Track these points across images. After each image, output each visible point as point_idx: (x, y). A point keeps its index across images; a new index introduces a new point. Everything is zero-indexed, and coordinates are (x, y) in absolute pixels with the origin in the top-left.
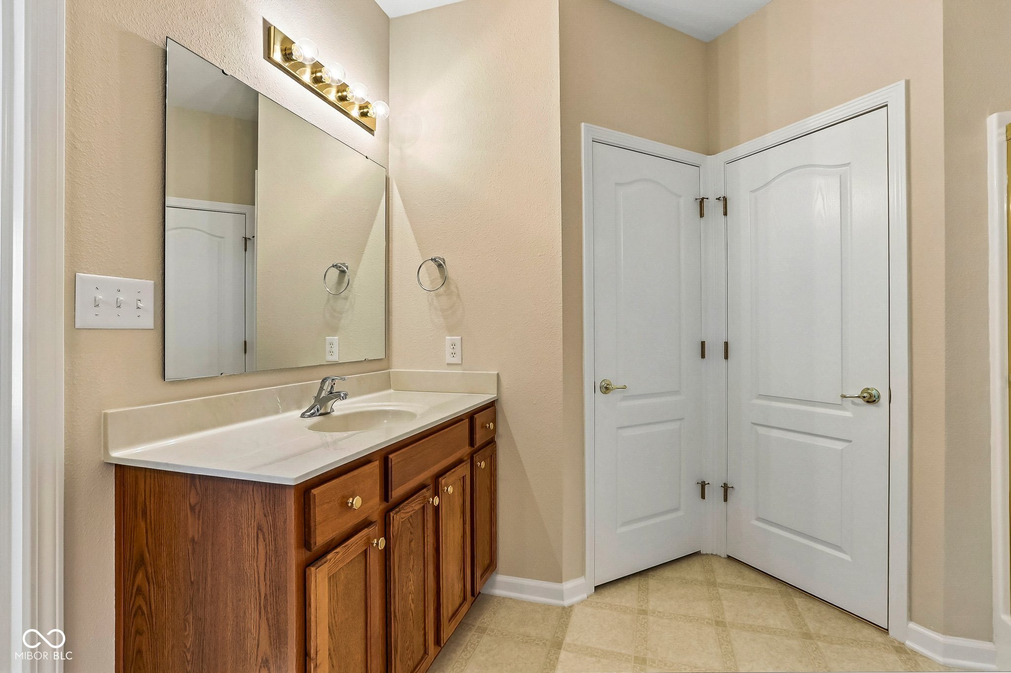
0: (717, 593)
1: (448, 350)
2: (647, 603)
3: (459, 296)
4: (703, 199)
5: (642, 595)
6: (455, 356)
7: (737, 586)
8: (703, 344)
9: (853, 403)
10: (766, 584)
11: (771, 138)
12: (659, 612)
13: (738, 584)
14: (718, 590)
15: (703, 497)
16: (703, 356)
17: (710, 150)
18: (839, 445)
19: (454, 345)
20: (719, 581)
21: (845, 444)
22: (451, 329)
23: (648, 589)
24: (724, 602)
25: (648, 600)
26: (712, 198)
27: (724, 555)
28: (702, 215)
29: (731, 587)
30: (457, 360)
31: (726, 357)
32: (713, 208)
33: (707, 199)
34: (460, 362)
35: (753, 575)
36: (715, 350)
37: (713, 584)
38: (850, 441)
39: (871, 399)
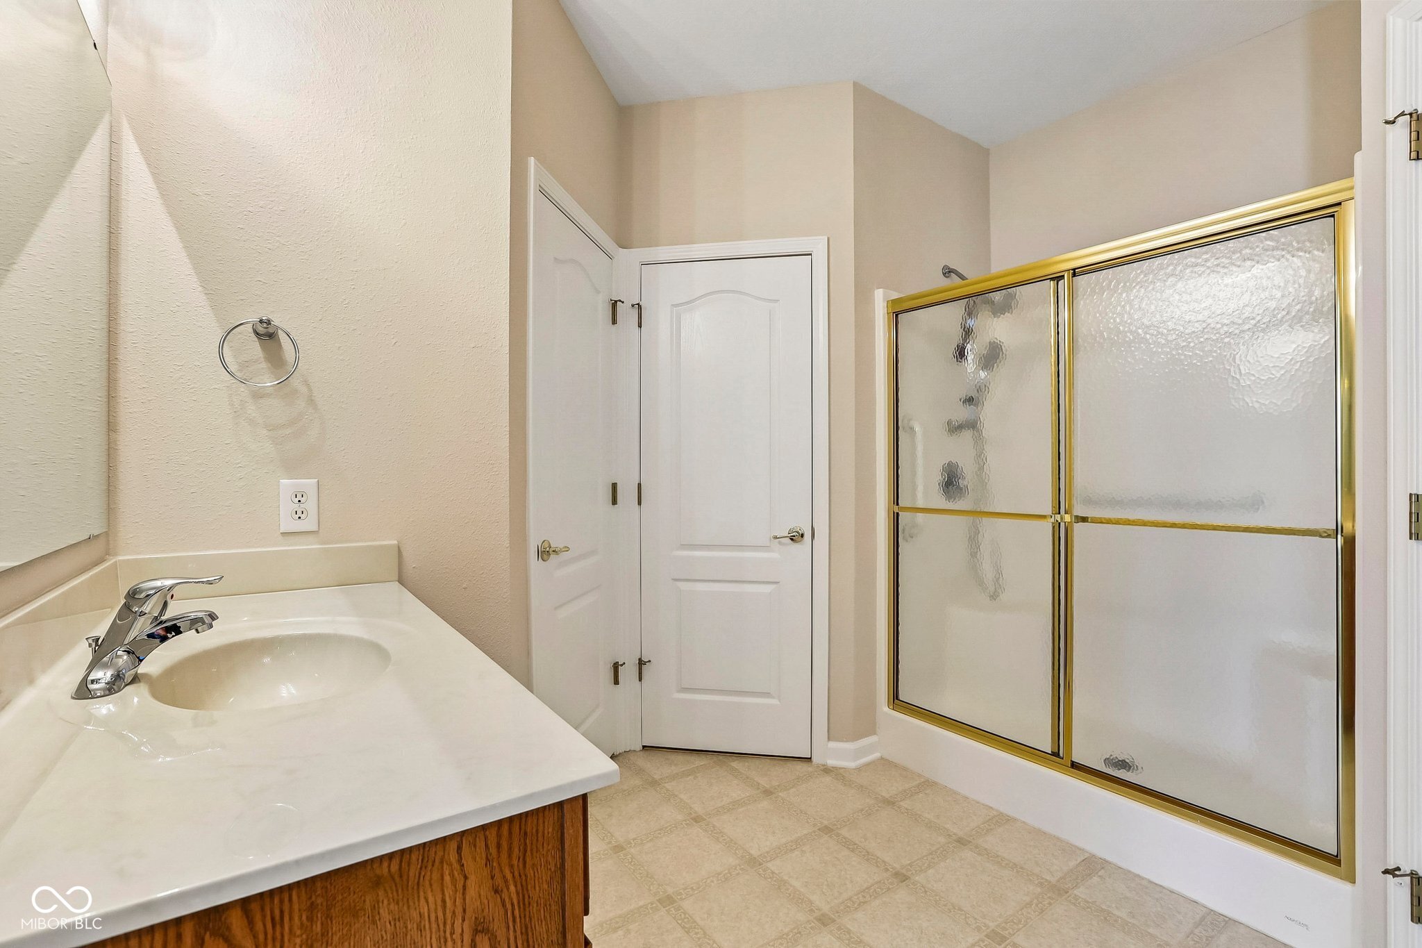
0: (667, 790)
1: (287, 506)
2: (612, 836)
3: (311, 401)
4: (616, 302)
5: (598, 830)
6: (303, 516)
7: (677, 774)
8: (614, 486)
9: (780, 543)
10: (699, 761)
11: (698, 250)
12: (634, 839)
13: (675, 772)
14: (664, 787)
15: (616, 682)
16: (614, 502)
17: (624, 242)
18: (767, 589)
19: (299, 497)
20: (657, 777)
21: (772, 587)
22: (292, 466)
23: (597, 820)
24: (682, 796)
25: (609, 832)
26: (628, 304)
27: (639, 747)
28: (614, 322)
29: (673, 777)
30: (309, 524)
31: (640, 503)
32: (627, 315)
33: (623, 302)
34: (315, 528)
35: (680, 757)
36: (627, 494)
37: (654, 783)
38: (776, 583)
39: (796, 537)
